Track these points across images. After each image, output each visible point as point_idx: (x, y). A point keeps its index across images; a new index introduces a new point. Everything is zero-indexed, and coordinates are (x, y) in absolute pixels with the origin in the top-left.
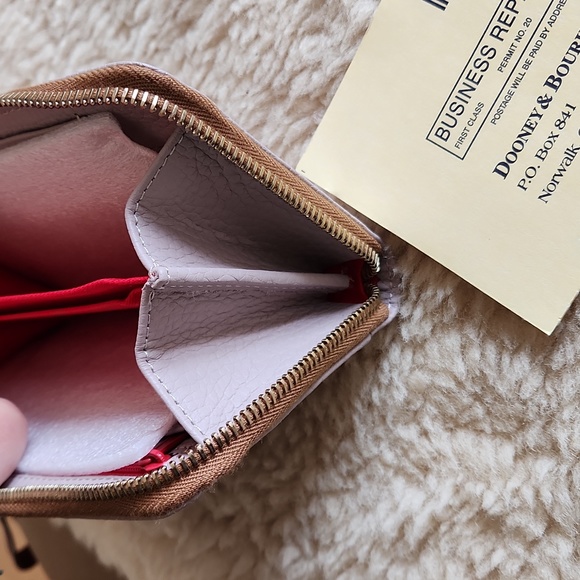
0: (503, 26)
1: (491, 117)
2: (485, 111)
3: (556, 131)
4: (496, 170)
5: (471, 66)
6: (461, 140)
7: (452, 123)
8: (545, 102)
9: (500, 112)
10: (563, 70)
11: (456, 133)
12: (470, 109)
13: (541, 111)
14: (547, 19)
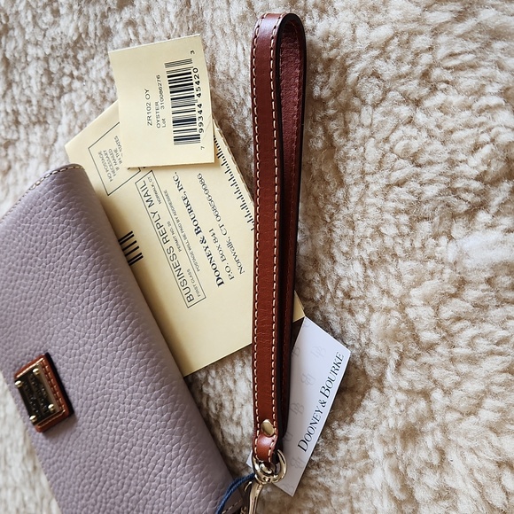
0: (164, 236)
1: (196, 270)
2: (192, 271)
3: (217, 244)
4: (219, 285)
5: (171, 262)
6: (197, 292)
7: (187, 290)
8: (203, 241)
9: (196, 264)
10: (196, 223)
11: (193, 292)
12: (187, 277)
13: (205, 245)
14: (173, 215)
